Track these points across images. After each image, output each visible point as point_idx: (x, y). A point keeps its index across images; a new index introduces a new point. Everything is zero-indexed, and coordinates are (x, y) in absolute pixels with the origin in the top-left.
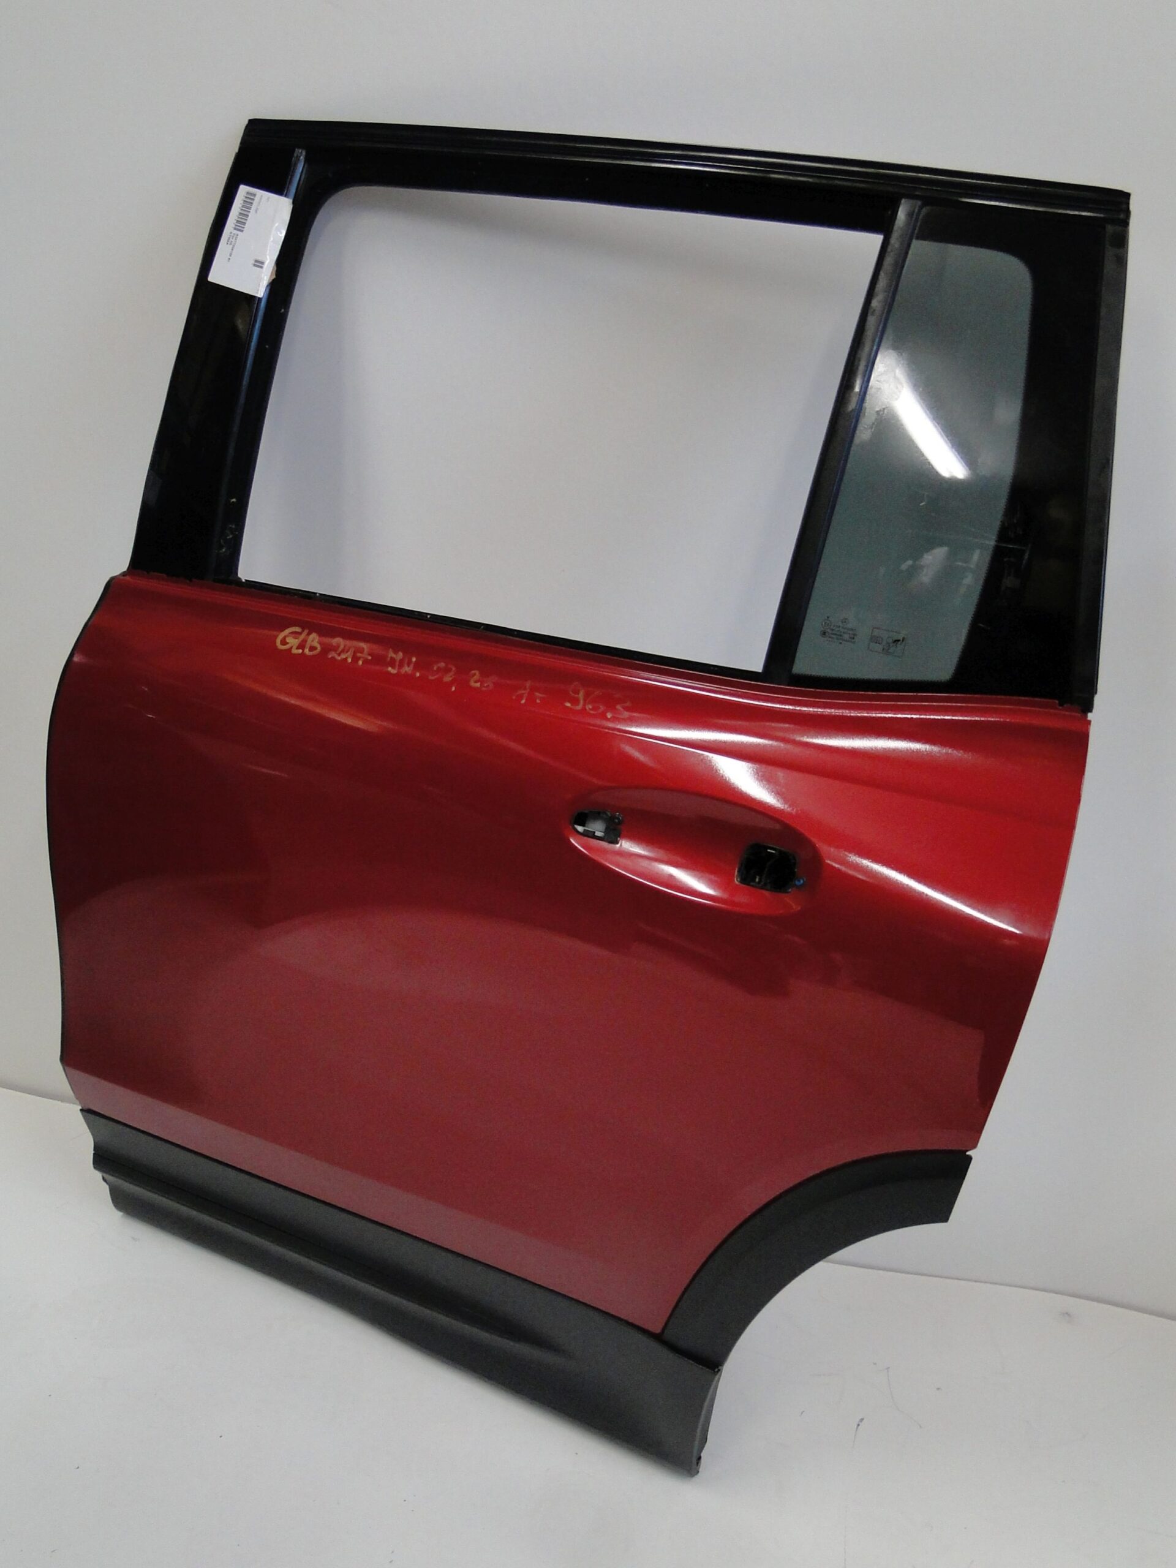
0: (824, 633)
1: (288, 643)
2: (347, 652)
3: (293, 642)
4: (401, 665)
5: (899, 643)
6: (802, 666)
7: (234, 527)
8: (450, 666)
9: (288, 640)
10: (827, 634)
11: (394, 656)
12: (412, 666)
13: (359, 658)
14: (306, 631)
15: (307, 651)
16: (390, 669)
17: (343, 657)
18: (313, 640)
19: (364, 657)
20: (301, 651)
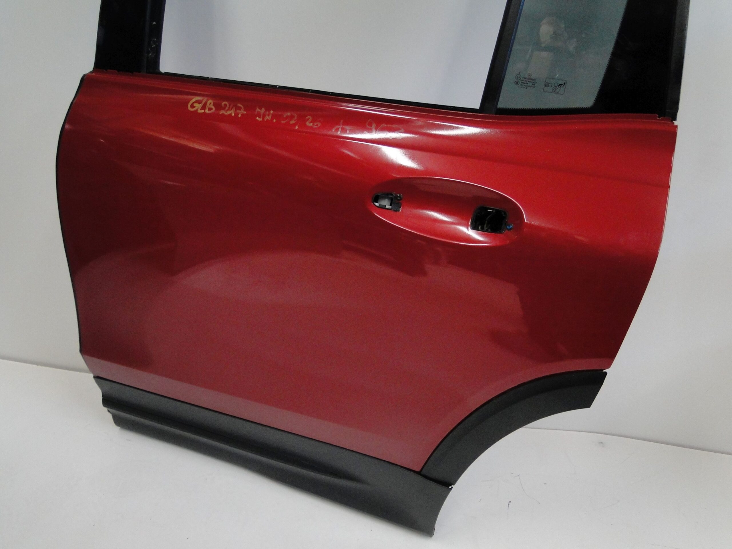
0: (517, 83)
1: (195, 107)
2: (231, 110)
3: (198, 106)
4: (264, 116)
5: (562, 86)
6: (504, 103)
7: (155, 39)
8: (294, 115)
9: (196, 105)
10: (518, 83)
11: (259, 110)
12: (271, 116)
13: (238, 114)
14: (206, 99)
15: (207, 111)
16: (257, 118)
17: (229, 112)
18: (210, 104)
19: (242, 112)
20: (203, 111)
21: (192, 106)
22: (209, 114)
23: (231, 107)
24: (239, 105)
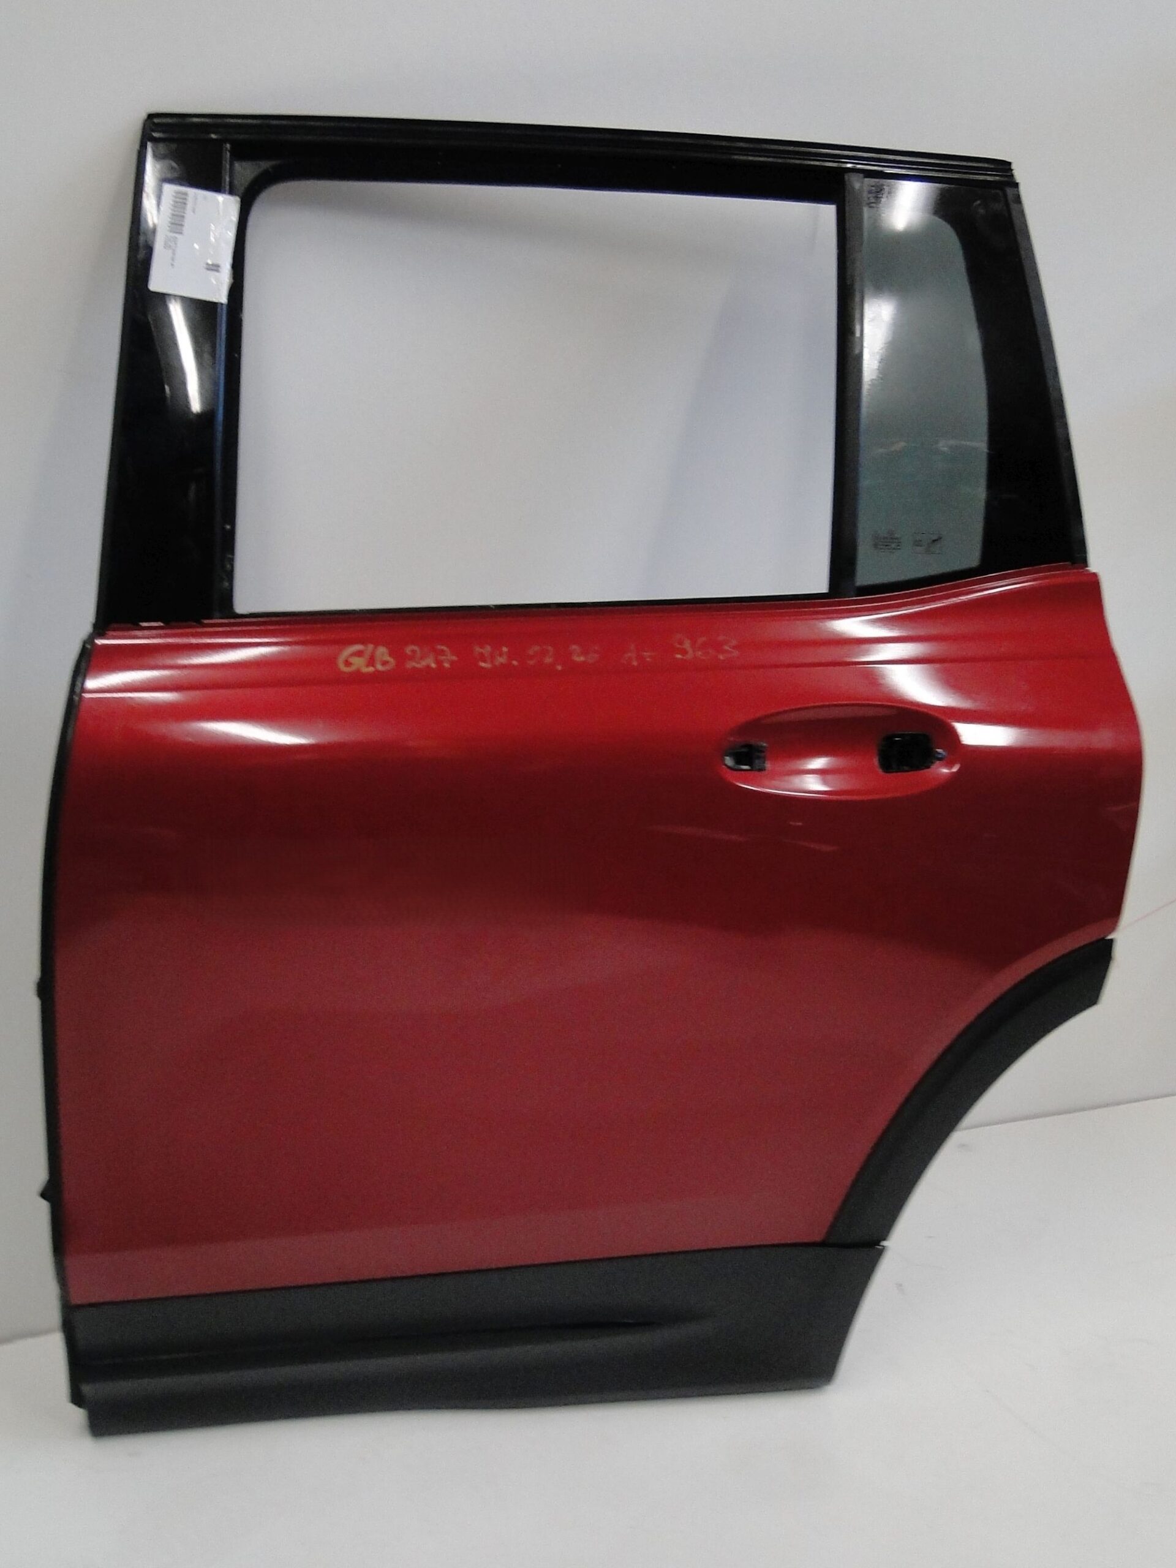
0: (875, 545)
1: (352, 664)
2: (427, 658)
3: (358, 662)
4: (492, 657)
5: (937, 542)
6: (865, 575)
8: (546, 647)
9: (352, 660)
10: (878, 546)
13: (443, 662)
14: (370, 647)
15: (380, 667)
16: (483, 664)
17: (424, 663)
19: (449, 659)
20: (372, 668)
21: (347, 663)
22: (383, 672)
23: (425, 653)
24: (440, 647)
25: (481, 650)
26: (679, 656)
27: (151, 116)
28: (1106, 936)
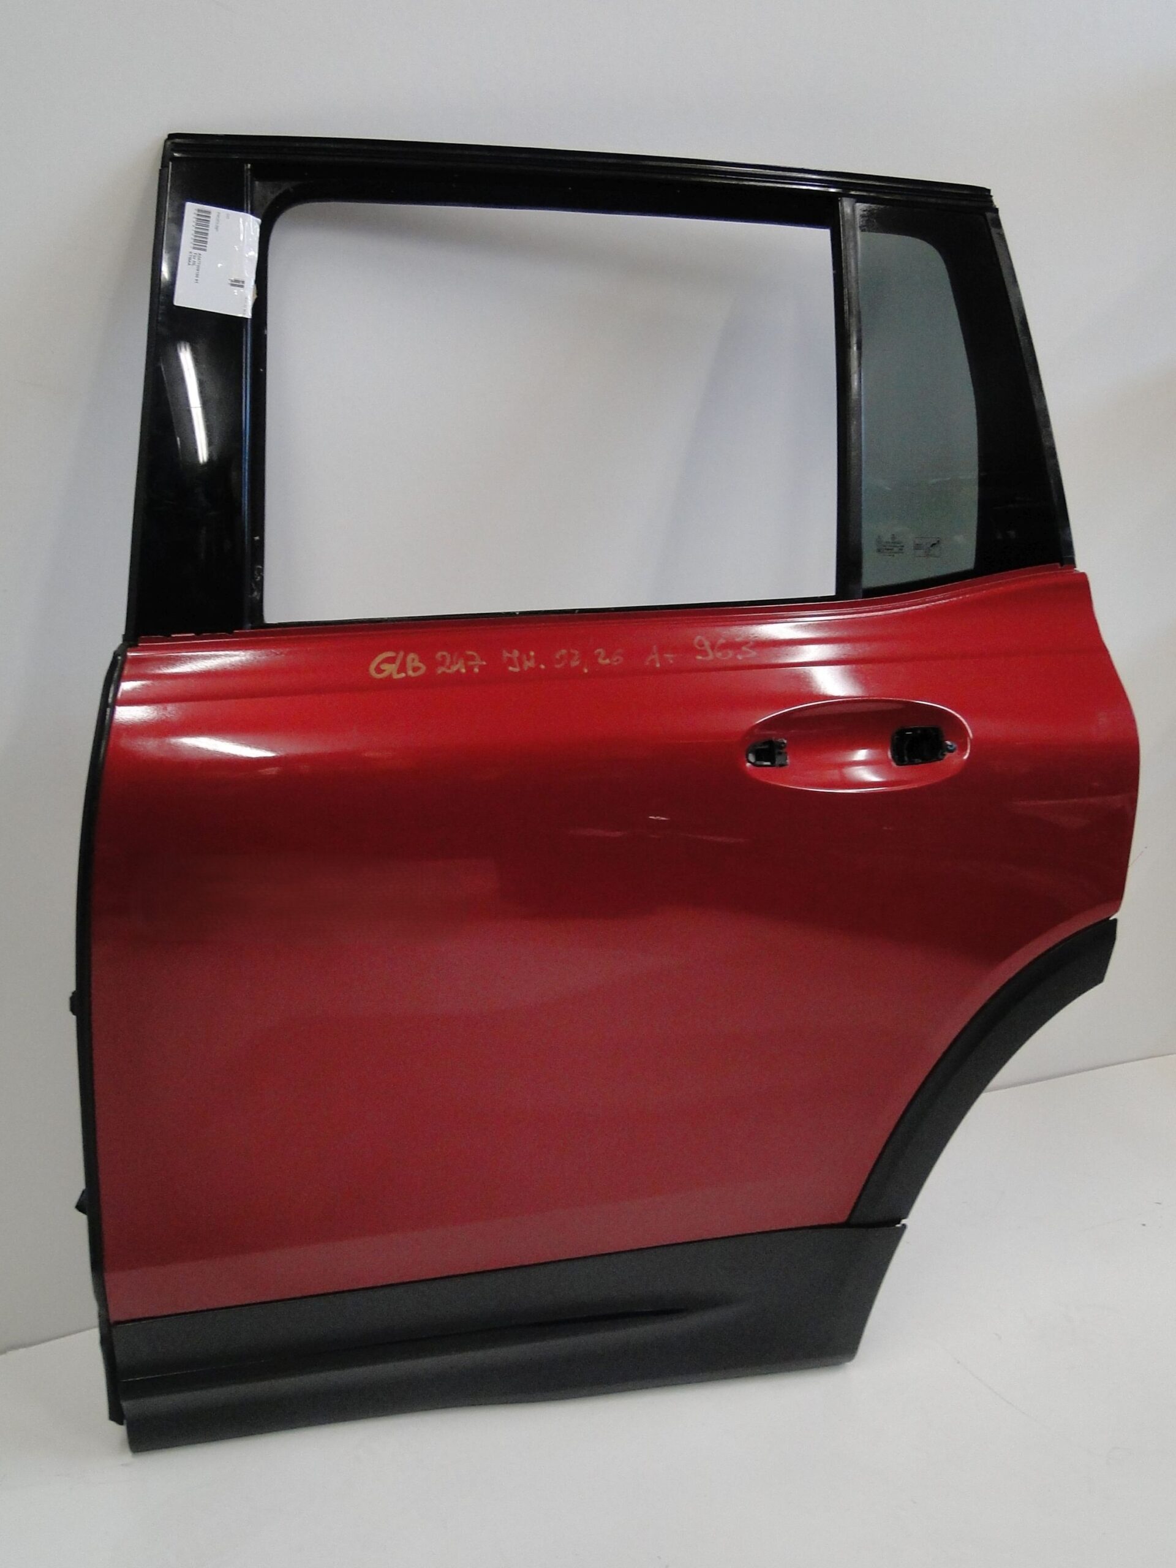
0: (879, 551)
1: (384, 671)
2: (457, 663)
3: (390, 668)
4: (521, 664)
5: (935, 545)
6: (871, 578)
7: (260, 567)
8: (572, 651)
9: (384, 667)
10: (881, 550)
12: (533, 660)
13: (472, 667)
14: (401, 654)
15: (411, 673)
16: (511, 668)
17: (454, 668)
18: (413, 660)
19: (478, 664)
20: (403, 675)
21: (379, 670)
22: (414, 677)
23: (454, 658)
24: (470, 653)
25: (509, 655)
26: (699, 657)
27: (171, 136)
28: (1110, 917)
